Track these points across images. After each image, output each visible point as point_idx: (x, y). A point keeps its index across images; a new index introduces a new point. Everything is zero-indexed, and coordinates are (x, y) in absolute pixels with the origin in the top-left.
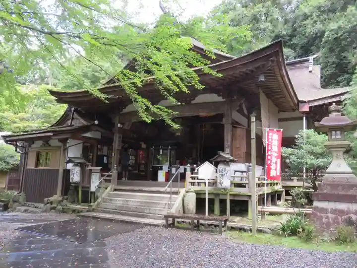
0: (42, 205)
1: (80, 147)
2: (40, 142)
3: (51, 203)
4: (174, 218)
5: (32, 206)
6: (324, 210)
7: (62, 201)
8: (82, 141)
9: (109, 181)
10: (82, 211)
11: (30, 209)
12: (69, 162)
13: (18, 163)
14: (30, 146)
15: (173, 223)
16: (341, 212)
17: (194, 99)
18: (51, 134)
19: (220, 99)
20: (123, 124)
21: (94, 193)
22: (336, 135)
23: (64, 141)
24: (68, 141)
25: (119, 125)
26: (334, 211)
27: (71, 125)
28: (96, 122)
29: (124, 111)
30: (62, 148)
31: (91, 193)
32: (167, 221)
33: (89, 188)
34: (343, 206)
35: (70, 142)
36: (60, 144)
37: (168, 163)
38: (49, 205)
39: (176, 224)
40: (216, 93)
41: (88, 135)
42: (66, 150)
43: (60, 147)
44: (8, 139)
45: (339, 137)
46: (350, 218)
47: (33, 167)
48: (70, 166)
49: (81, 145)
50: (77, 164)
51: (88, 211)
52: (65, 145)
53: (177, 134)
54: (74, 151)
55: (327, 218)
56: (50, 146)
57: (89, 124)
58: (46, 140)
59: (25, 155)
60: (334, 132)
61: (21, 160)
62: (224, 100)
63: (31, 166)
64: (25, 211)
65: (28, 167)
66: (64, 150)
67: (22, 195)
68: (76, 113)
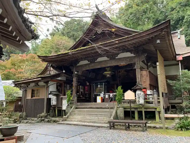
0: (36, 119)
1: (55, 86)
2: (33, 84)
3: (42, 117)
5: (30, 119)
7: (47, 116)
8: (56, 82)
9: (73, 103)
10: (59, 121)
11: (30, 121)
12: (50, 94)
13: (21, 96)
14: (27, 87)
15: (114, 126)
17: (117, 56)
18: (40, 79)
19: (133, 55)
20: (78, 72)
21: (65, 111)
23: (47, 83)
24: (49, 83)
25: (76, 73)
27: (50, 74)
28: (64, 71)
29: (78, 65)
31: (63, 110)
32: (110, 124)
33: (62, 108)
35: (50, 83)
36: (45, 84)
37: (103, 92)
38: (40, 118)
40: (129, 52)
41: (59, 79)
42: (48, 87)
43: (45, 86)
44: (16, 83)
48: (50, 96)
49: (56, 84)
50: (55, 95)
51: (62, 121)
52: (47, 85)
53: (108, 76)
54: (52, 88)
56: (39, 86)
57: (60, 73)
58: (36, 82)
59: (25, 91)
61: (23, 95)
62: (135, 55)
63: (29, 97)
64: (27, 122)
65: (27, 98)
66: (47, 88)
67: (24, 113)
68: (52, 67)
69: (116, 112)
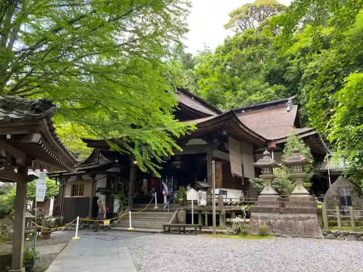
1: (105, 180)
2: (75, 177)
4: (169, 226)
6: (257, 218)
8: (106, 176)
9: (127, 205)
12: (97, 191)
14: (67, 181)
15: (169, 231)
16: (266, 218)
17: (187, 143)
18: (84, 172)
19: (204, 142)
21: (116, 214)
22: (266, 170)
23: (93, 176)
25: (134, 162)
26: (262, 218)
27: (98, 163)
28: (117, 161)
30: (92, 182)
31: (114, 214)
32: (164, 229)
33: (113, 210)
34: (266, 215)
35: (98, 177)
36: (90, 178)
39: (171, 232)
40: (201, 138)
41: (111, 170)
42: (95, 182)
43: (90, 180)
44: (51, 176)
45: (268, 172)
46: (270, 222)
47: (69, 197)
48: (98, 194)
49: (106, 178)
50: (103, 193)
52: (94, 179)
54: (101, 183)
55: (258, 222)
56: (82, 180)
57: (112, 162)
58: (79, 176)
59: (63, 188)
60: (265, 169)
61: (60, 192)
62: (207, 143)
63: (68, 195)
64: (66, 230)
65: (66, 197)
66: (93, 183)
67: (62, 218)
68: (101, 153)
69: (177, 215)
